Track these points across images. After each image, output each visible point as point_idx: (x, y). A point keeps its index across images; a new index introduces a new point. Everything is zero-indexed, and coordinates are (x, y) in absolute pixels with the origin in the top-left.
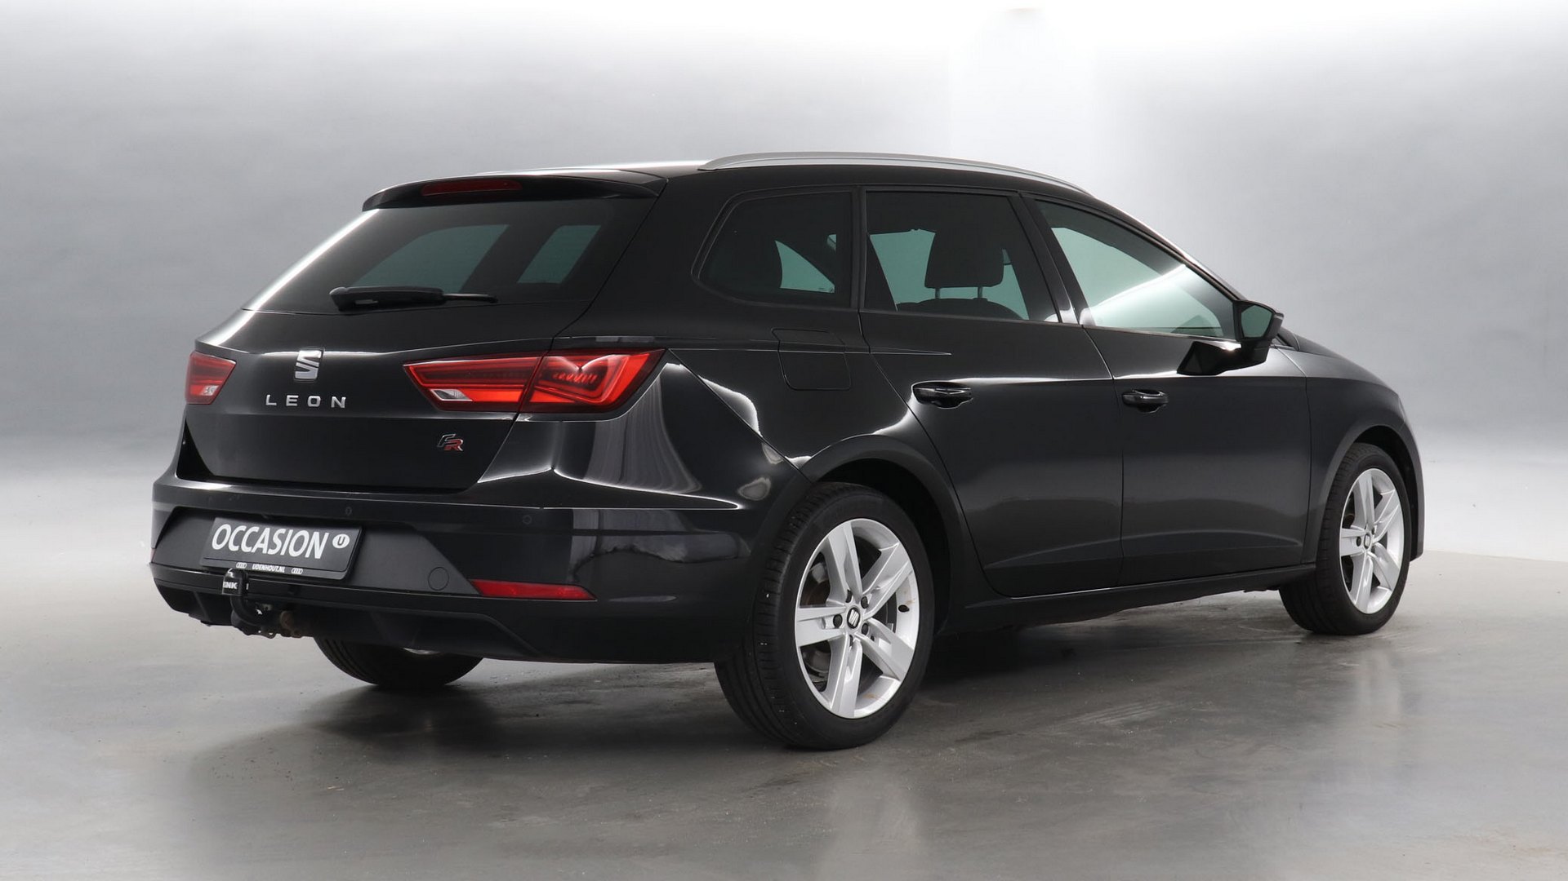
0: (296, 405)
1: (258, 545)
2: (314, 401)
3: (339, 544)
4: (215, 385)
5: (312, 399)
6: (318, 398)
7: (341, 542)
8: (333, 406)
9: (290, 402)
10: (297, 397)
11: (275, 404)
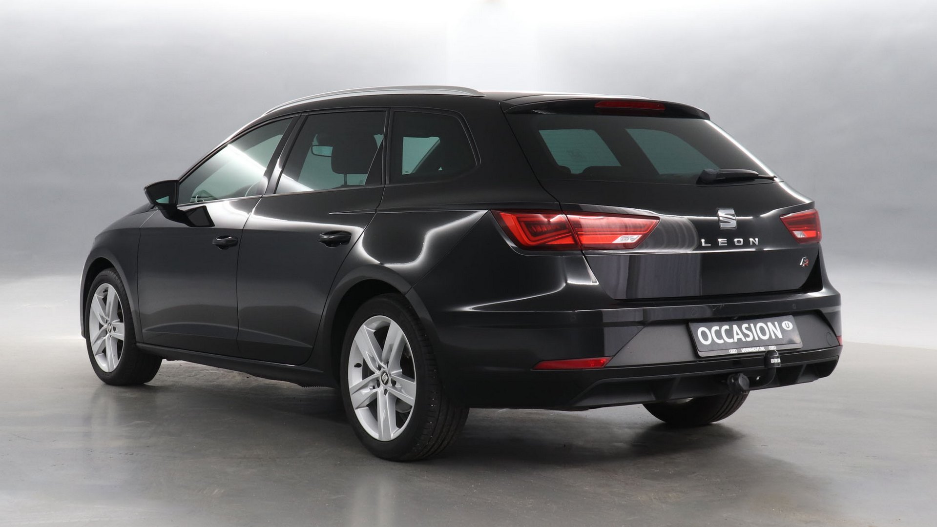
0: (726, 245)
1: (736, 337)
2: (739, 242)
3: (789, 328)
4: (640, 234)
5: (738, 241)
6: (742, 240)
7: (788, 326)
8: (751, 244)
9: (722, 243)
10: (726, 240)
11: (710, 245)
